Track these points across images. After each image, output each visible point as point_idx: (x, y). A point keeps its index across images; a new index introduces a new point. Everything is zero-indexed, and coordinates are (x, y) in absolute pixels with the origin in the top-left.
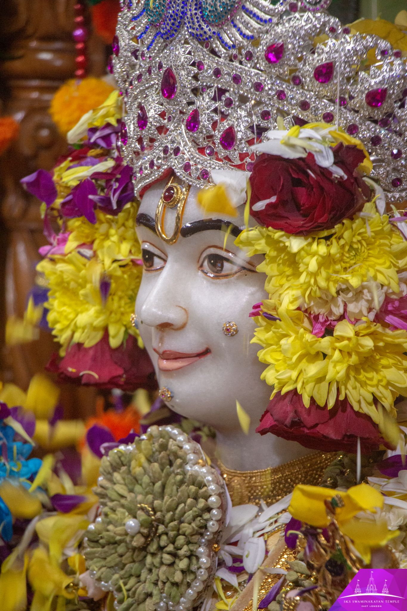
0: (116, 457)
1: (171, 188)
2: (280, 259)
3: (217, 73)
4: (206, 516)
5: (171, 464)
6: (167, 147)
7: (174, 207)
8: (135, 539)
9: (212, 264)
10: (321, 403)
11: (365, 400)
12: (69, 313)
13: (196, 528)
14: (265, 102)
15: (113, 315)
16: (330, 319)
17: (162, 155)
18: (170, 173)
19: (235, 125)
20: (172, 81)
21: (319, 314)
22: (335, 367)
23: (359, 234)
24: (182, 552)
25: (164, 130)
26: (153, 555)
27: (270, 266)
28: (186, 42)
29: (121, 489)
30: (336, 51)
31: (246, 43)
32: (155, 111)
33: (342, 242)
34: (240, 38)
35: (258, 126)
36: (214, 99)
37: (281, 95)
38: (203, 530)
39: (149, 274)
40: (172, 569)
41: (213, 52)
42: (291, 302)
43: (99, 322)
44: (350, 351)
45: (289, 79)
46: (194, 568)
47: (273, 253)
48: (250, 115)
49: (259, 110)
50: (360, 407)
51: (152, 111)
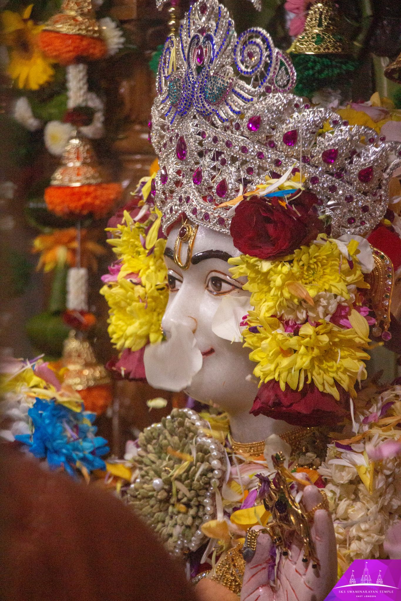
0: (149, 433)
1: (184, 228)
2: (258, 279)
3: (215, 140)
4: (210, 475)
5: (186, 436)
6: (181, 196)
7: (186, 242)
8: (159, 493)
9: (213, 284)
10: (294, 387)
11: (328, 383)
12: (123, 326)
13: (202, 484)
14: (249, 161)
15: (153, 326)
16: (298, 323)
17: (178, 203)
18: (184, 216)
19: (227, 179)
20: (183, 147)
21: (289, 320)
22: (302, 359)
23: (315, 257)
24: (192, 503)
25: (180, 184)
26: (173, 505)
27: (252, 285)
28: (195, 117)
29: (152, 457)
30: (299, 122)
31: (235, 117)
32: (173, 170)
33: (301, 263)
34: (231, 113)
35: (245, 179)
36: (213, 159)
37: (260, 155)
38: (208, 486)
39: (173, 293)
40: (186, 516)
41: (213, 124)
42: (267, 311)
43: (142, 331)
44: (312, 346)
45: (266, 143)
46: (201, 514)
47: (253, 275)
48: (238, 170)
49: (245, 167)
50: (324, 389)
51: (171, 170)
